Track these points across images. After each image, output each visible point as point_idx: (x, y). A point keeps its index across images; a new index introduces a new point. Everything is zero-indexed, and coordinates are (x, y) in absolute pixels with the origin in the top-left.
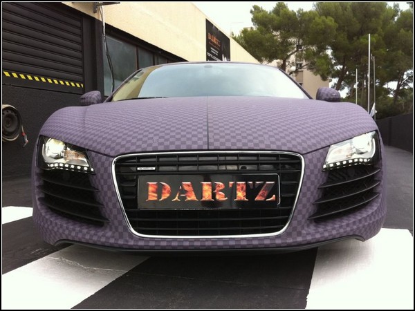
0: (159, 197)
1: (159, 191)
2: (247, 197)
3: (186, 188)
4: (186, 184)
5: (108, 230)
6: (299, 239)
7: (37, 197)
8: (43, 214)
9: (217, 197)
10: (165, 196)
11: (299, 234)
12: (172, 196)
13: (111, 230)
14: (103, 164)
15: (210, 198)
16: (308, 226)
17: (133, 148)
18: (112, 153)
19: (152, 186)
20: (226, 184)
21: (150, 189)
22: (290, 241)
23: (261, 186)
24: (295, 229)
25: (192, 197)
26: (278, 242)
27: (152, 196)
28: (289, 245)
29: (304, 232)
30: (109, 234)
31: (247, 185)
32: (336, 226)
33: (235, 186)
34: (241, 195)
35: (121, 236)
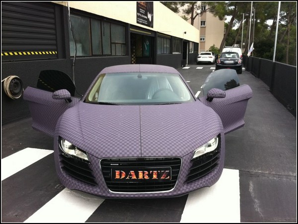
0: (121, 177)
1: (120, 174)
2: (157, 177)
3: (132, 174)
4: (132, 172)
5: (98, 188)
6: (179, 192)
7: (60, 167)
8: (65, 176)
9: (145, 178)
10: (123, 177)
11: (179, 190)
12: (126, 177)
13: (99, 188)
14: (95, 161)
15: (142, 178)
16: (183, 186)
17: (108, 155)
18: (99, 157)
19: (117, 172)
20: (149, 172)
21: (117, 173)
22: (175, 193)
23: (163, 172)
24: (177, 189)
25: (134, 177)
26: (170, 194)
27: (117, 177)
28: (175, 195)
29: (181, 189)
30: (99, 190)
31: (158, 172)
32: (196, 184)
33: (152, 173)
34: (155, 177)
35: (104, 192)
